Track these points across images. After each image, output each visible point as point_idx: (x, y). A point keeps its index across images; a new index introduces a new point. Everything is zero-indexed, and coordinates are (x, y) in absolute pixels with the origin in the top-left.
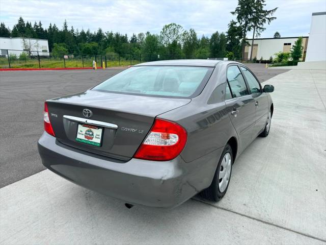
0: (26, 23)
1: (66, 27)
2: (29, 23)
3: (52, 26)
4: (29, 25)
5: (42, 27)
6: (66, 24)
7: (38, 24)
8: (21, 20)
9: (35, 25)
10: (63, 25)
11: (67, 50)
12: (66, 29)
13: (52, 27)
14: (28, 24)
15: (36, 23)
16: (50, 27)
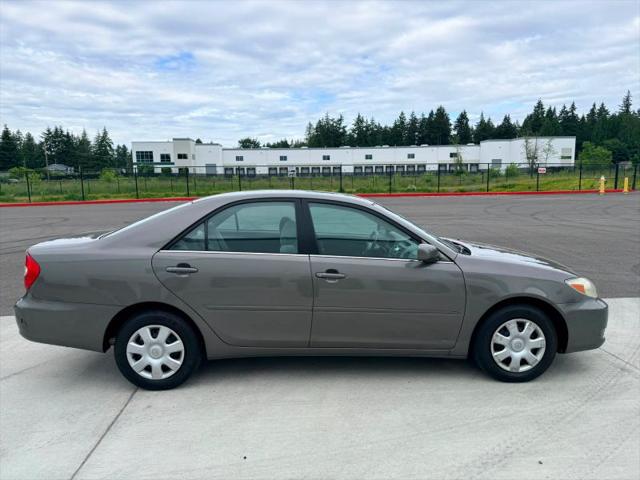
0: (546, 109)
1: (627, 105)
2: (552, 109)
3: (598, 107)
4: (551, 113)
5: (575, 112)
6: (628, 100)
7: (568, 109)
8: (540, 106)
9: (562, 112)
10: (621, 103)
11: (611, 152)
12: (627, 111)
13: (596, 111)
14: (550, 110)
15: (565, 107)
16: (592, 110)
